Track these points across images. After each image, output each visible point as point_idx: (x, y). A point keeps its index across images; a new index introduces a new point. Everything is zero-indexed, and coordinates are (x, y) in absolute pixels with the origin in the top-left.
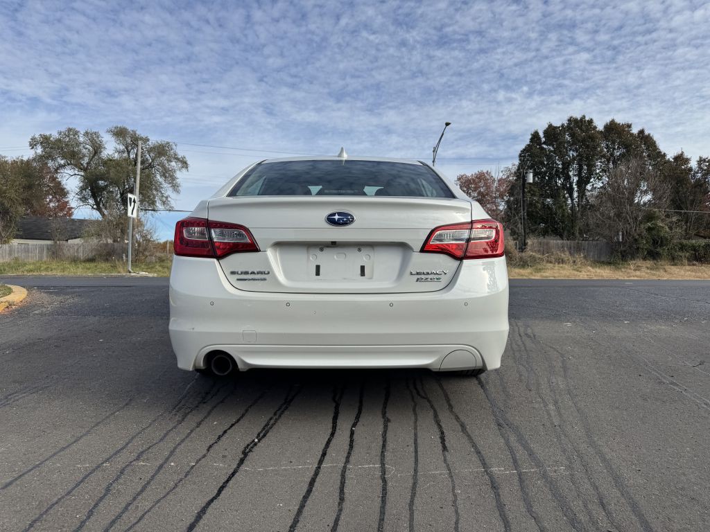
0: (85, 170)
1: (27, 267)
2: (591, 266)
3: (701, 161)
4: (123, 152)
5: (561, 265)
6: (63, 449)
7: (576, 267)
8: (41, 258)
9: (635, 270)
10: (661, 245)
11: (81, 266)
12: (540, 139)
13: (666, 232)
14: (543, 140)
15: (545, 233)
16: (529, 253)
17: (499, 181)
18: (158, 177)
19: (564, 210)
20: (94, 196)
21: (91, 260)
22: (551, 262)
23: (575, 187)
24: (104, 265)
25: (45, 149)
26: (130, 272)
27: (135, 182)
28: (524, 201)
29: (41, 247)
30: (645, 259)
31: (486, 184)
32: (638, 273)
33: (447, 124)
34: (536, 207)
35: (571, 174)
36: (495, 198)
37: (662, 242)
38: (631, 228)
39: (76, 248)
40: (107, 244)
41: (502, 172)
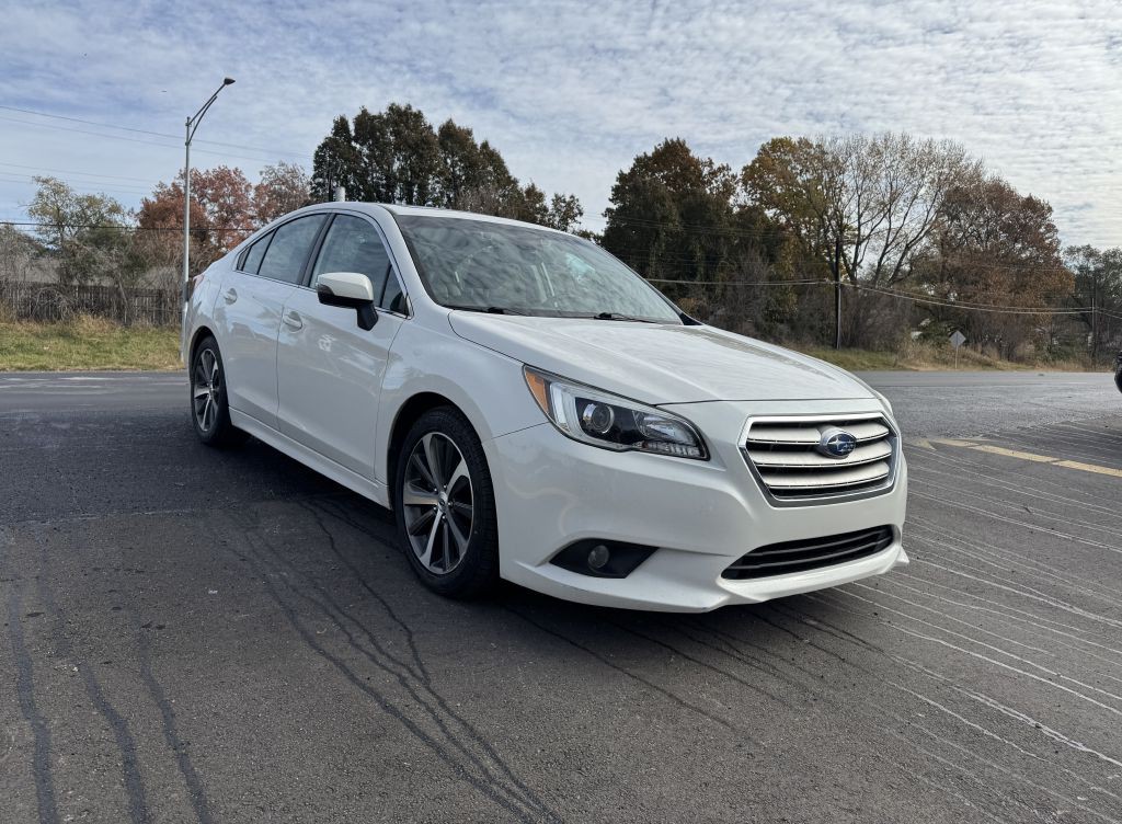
3: (558, 200)
12: (347, 130)
14: (353, 134)
31: (234, 192)
33: (228, 82)
36: (252, 218)
41: (261, 173)
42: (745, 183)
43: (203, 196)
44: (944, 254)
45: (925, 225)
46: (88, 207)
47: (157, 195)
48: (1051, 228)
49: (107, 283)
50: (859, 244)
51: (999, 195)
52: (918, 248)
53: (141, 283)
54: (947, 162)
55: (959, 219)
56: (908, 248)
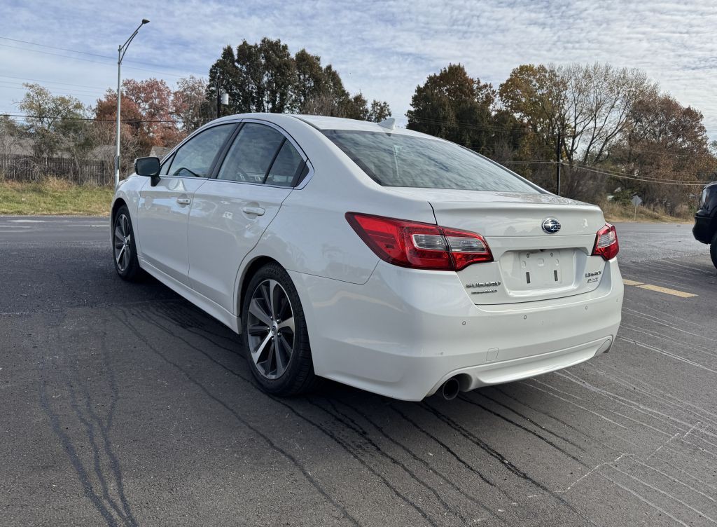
3: (375, 104)
12: (232, 55)
14: (236, 57)
17: (175, 94)
33: (145, 22)
36: (171, 113)
41: (178, 83)
42: (501, 95)
43: (138, 98)
44: (631, 145)
45: (618, 125)
46: (60, 105)
47: (107, 97)
48: (702, 129)
49: (66, 156)
50: (574, 137)
51: (669, 106)
52: (614, 140)
53: (90, 156)
54: (634, 84)
55: (641, 121)
56: (607, 140)
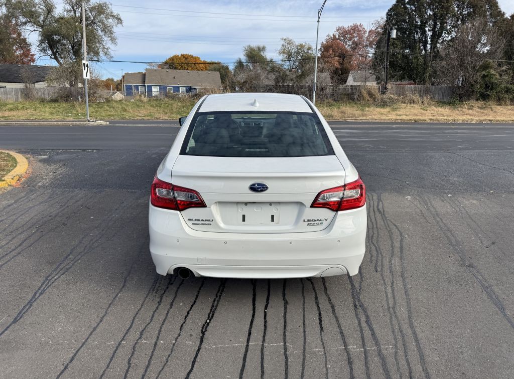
0: (42, 26)
1: (8, 107)
2: (435, 106)
4: (70, 11)
5: (412, 105)
6: (95, 328)
7: (423, 107)
8: (17, 100)
9: (469, 109)
10: (491, 89)
11: (48, 106)
13: (496, 78)
15: (402, 78)
16: (389, 95)
17: (370, 32)
18: (100, 31)
19: (418, 60)
20: (51, 48)
21: (55, 101)
22: (405, 103)
23: (429, 40)
24: (65, 105)
25: (8, 9)
26: (89, 121)
27: (82, 37)
28: (388, 53)
29: (16, 90)
30: (477, 100)
31: (359, 35)
32: (470, 112)
34: (397, 58)
35: (427, 29)
37: (492, 86)
38: (470, 76)
39: (42, 91)
40: (66, 88)
43: (346, 38)
47: (327, 40)
53: (304, 83)
